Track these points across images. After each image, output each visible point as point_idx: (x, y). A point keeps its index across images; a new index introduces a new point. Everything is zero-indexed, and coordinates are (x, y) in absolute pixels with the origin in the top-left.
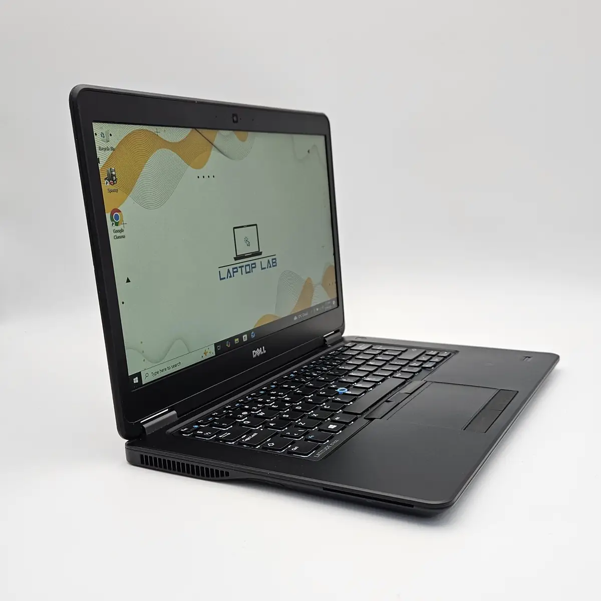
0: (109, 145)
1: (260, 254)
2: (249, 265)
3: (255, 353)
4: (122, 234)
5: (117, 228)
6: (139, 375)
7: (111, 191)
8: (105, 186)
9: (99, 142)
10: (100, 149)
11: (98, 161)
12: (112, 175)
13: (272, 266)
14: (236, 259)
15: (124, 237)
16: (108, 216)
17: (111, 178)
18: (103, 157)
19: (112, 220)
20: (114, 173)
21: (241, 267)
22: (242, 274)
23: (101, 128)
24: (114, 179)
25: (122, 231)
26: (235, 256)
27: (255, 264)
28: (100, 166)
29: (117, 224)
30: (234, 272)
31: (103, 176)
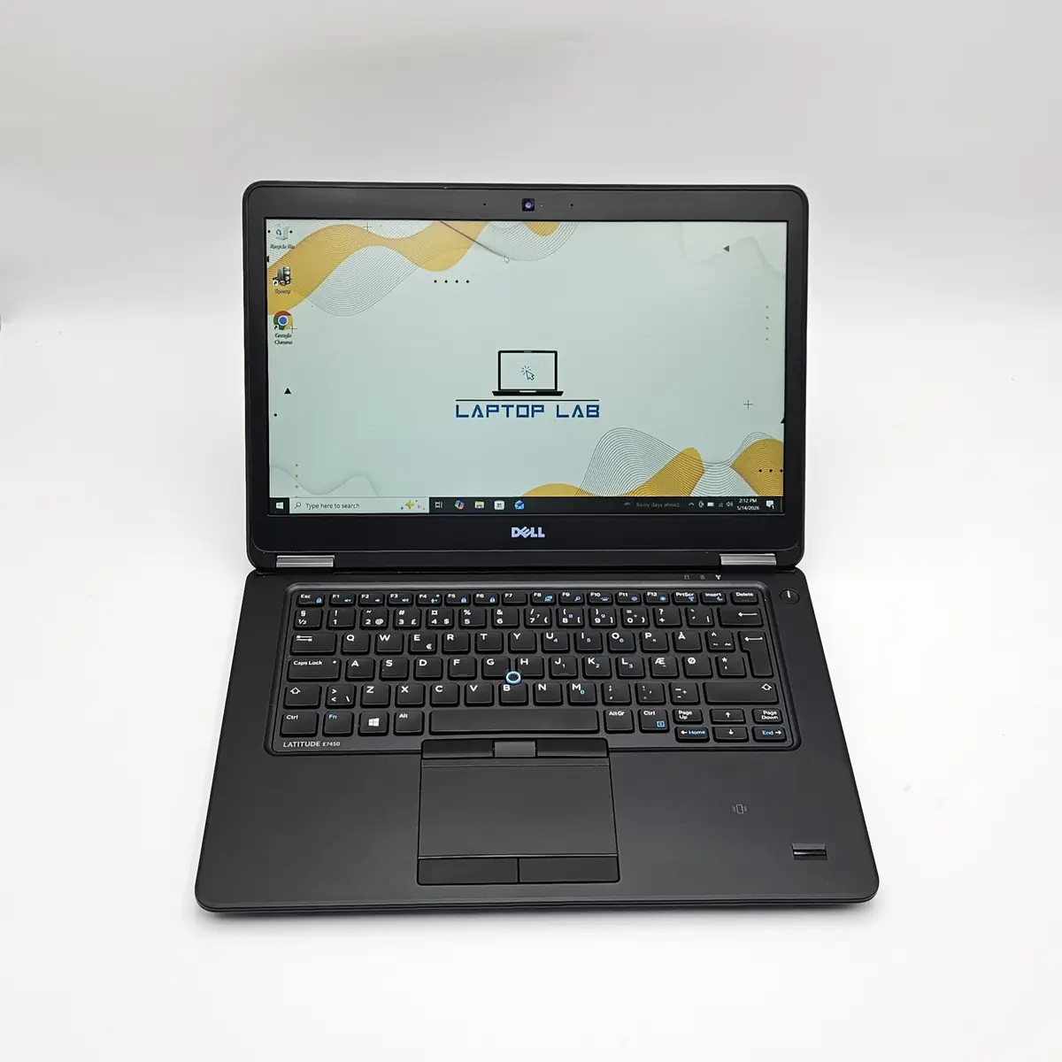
0: (286, 243)
1: (560, 393)
2: (527, 406)
3: (516, 532)
4: (289, 340)
5: (281, 332)
6: (286, 501)
7: (278, 291)
8: (272, 286)
9: (271, 239)
10: (272, 246)
11: (267, 259)
12: (285, 275)
13: (585, 414)
14: (495, 393)
15: (291, 343)
16: (270, 318)
17: (283, 278)
18: (274, 256)
19: (276, 323)
20: (288, 273)
21: (508, 407)
22: (508, 416)
23: (279, 225)
24: (288, 278)
25: (289, 336)
26: (497, 390)
27: (542, 406)
28: (269, 265)
29: (282, 328)
30: (488, 411)
31: (271, 275)
